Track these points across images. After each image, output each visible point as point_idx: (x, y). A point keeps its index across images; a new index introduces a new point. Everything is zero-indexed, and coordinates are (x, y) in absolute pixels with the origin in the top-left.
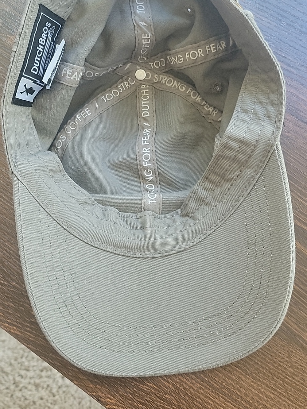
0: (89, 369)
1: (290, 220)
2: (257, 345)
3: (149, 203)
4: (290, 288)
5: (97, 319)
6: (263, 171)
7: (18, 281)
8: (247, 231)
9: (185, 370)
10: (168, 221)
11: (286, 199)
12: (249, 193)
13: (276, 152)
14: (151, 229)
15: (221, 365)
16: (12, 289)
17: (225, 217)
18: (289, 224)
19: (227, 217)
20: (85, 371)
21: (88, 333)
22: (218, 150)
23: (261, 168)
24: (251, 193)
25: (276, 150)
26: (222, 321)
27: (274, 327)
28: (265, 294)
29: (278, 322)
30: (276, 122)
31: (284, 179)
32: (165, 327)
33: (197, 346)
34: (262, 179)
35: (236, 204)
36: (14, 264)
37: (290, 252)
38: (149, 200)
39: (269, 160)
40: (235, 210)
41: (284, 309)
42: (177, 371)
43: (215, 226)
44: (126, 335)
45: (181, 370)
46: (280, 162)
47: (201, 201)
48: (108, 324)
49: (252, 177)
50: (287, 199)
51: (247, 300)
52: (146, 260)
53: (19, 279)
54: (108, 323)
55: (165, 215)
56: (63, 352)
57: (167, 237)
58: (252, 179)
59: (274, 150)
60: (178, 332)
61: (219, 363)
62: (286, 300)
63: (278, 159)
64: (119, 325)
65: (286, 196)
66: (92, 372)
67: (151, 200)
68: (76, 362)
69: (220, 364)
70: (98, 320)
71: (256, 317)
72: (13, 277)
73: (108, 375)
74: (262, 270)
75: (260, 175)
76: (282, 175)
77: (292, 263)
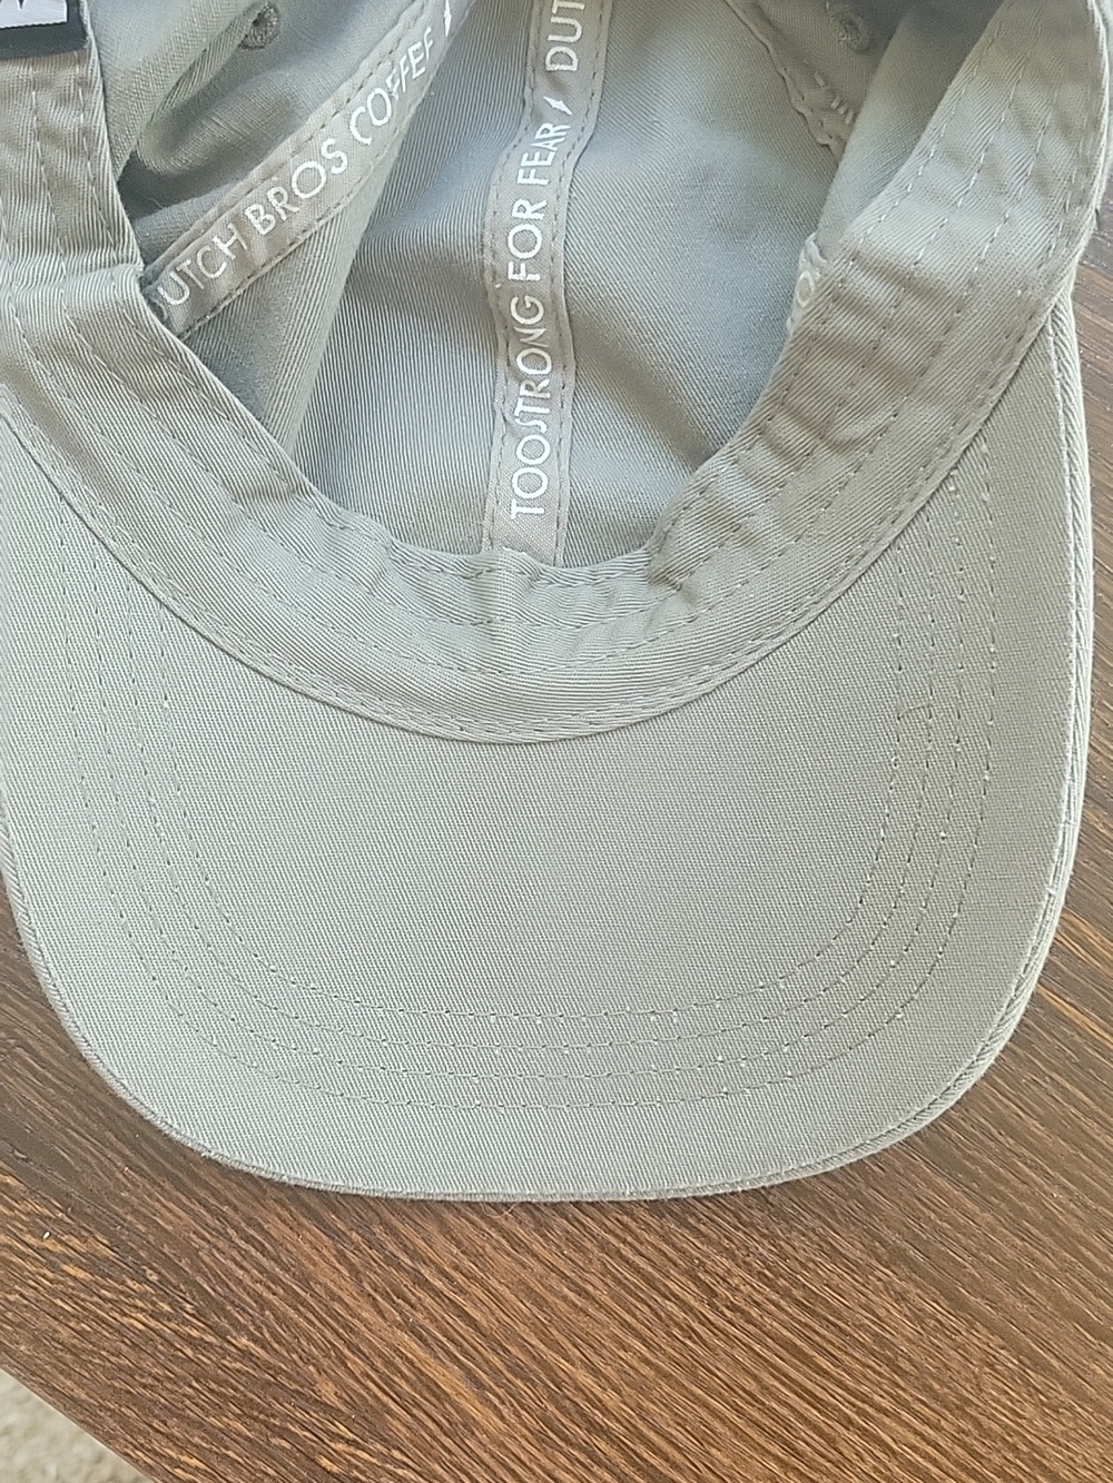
0: (227, 1154)
1: (1078, 637)
2: (895, 1127)
3: (513, 517)
4: (1047, 917)
5: (273, 967)
6: (988, 418)
7: (258, 1328)
8: (900, 669)
9: (604, 1191)
10: (586, 595)
11: (1072, 547)
12: (923, 508)
13: (1051, 339)
14: (508, 629)
15: (748, 1187)
16: (238, 1365)
17: (815, 603)
18: (1072, 657)
19: (825, 603)
20: (210, 1159)
21: (233, 1020)
22: (807, 307)
23: (981, 405)
24: (933, 510)
25: (1051, 331)
26: (765, 1018)
27: (967, 1065)
28: (948, 929)
29: (983, 1049)
30: (1065, 207)
31: (1071, 462)
32: (539, 1022)
33: (658, 1105)
34: (981, 452)
35: (867, 553)
36: (239, 1258)
37: (1062, 771)
38: (514, 502)
39: (1017, 371)
40: (860, 577)
41: (1012, 1000)
42: (572, 1191)
43: (773, 637)
44: (384, 1037)
45: (589, 1191)
46: (1062, 387)
47: (728, 525)
48: (313, 989)
49: (943, 440)
50: (1076, 549)
51: (872, 947)
52: (485, 752)
53: (262, 1322)
54: (312, 985)
55: (577, 569)
56: (125, 1082)
57: (572, 664)
58: (941, 452)
59: (1041, 330)
60: (590, 1045)
61: (739, 1179)
62: (1027, 965)
63: (1056, 372)
64: (358, 999)
65: (1071, 533)
66: (236, 1166)
67: (522, 502)
68: (176, 1126)
69: (742, 1182)
70: (273, 971)
71: (899, 1016)
72: (237, 1315)
73: (303, 1183)
74: (943, 834)
75: (976, 435)
76: (1065, 442)
77: (1064, 818)
